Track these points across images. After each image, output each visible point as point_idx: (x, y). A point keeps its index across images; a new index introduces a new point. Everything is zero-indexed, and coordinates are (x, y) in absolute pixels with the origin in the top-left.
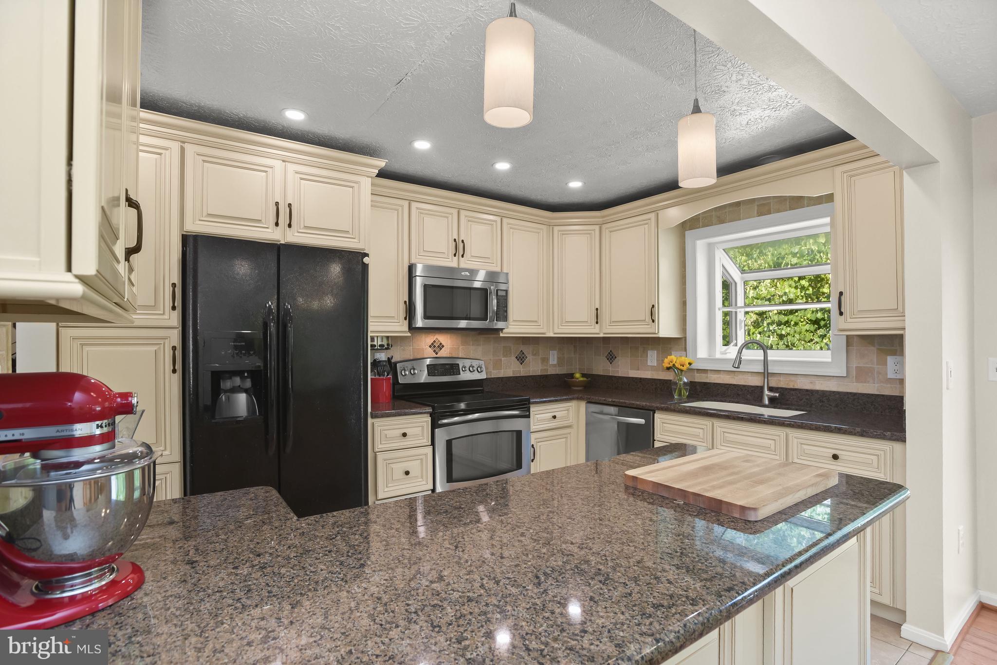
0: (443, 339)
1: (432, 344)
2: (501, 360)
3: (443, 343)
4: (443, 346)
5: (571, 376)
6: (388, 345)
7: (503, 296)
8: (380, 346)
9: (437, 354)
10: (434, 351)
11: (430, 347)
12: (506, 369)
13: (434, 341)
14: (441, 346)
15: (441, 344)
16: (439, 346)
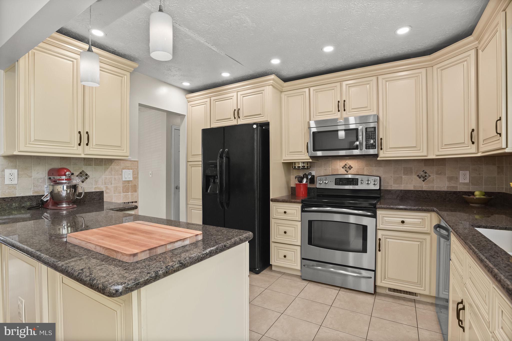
0: (350, 163)
1: (344, 166)
2: (402, 177)
3: (352, 166)
4: (352, 167)
5: (472, 193)
6: (308, 167)
7: (371, 131)
8: (298, 167)
9: (347, 172)
10: (346, 170)
11: (343, 168)
12: (407, 184)
13: (346, 165)
14: (350, 168)
15: (350, 166)
16: (349, 168)
